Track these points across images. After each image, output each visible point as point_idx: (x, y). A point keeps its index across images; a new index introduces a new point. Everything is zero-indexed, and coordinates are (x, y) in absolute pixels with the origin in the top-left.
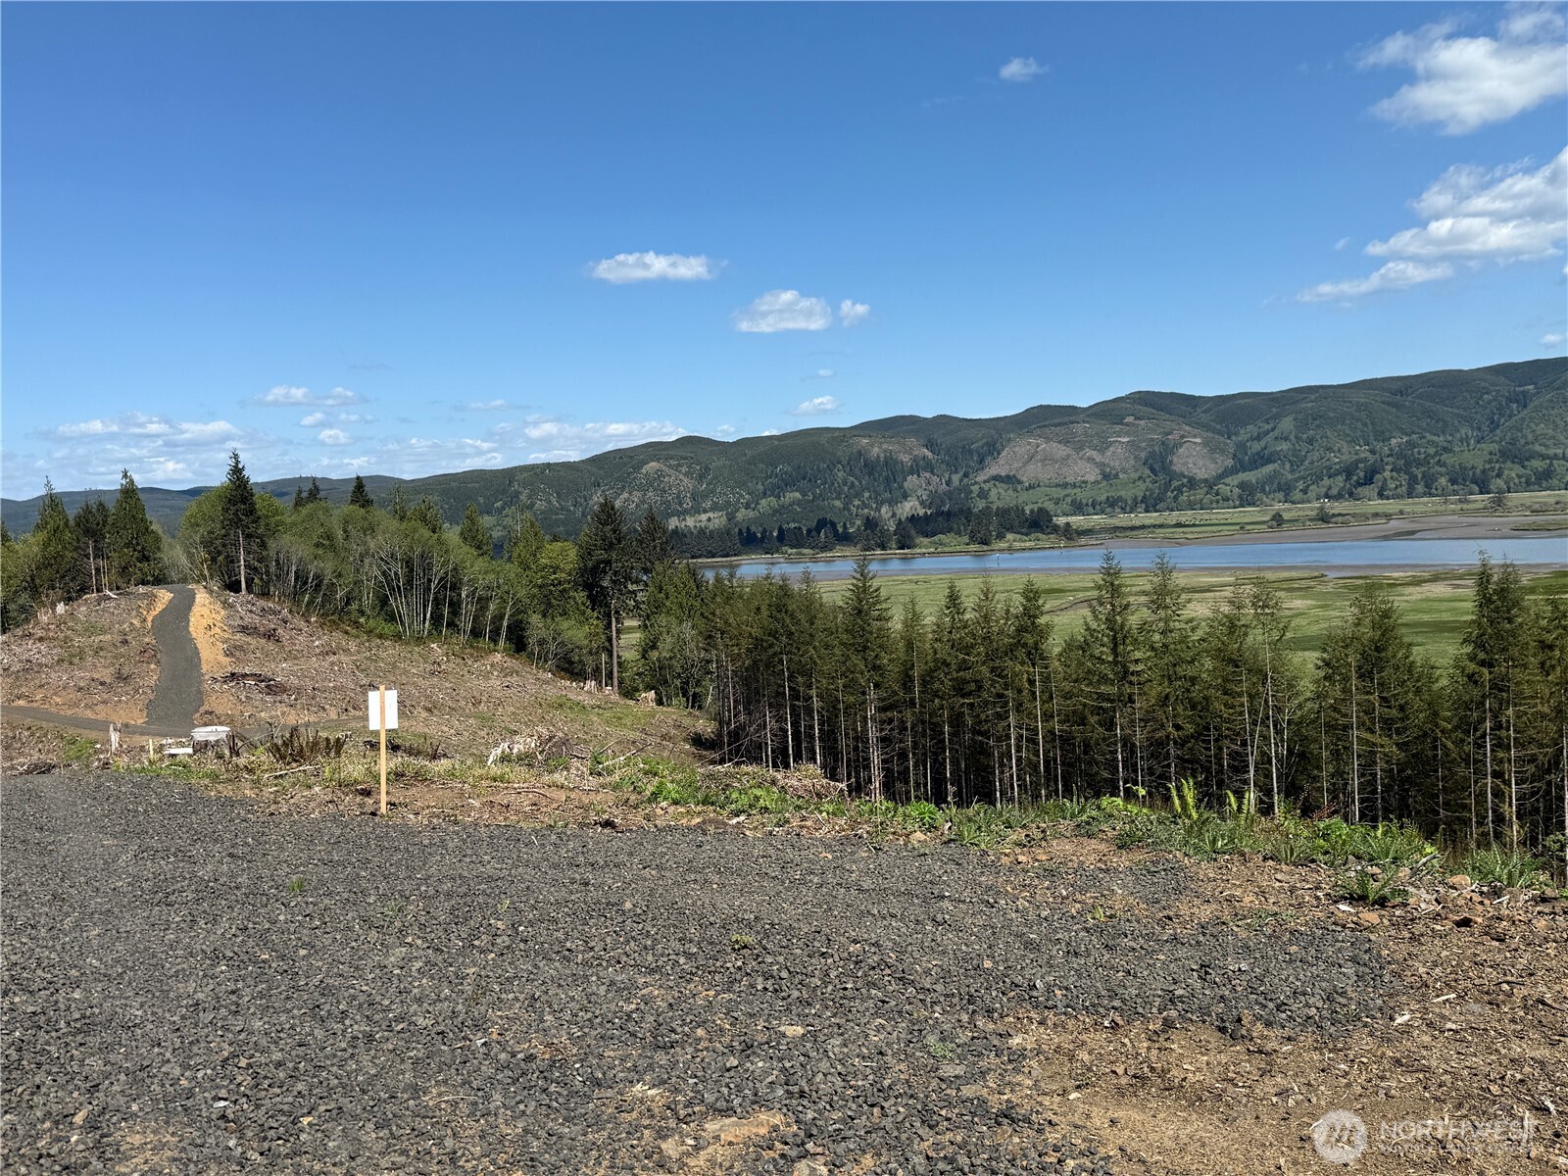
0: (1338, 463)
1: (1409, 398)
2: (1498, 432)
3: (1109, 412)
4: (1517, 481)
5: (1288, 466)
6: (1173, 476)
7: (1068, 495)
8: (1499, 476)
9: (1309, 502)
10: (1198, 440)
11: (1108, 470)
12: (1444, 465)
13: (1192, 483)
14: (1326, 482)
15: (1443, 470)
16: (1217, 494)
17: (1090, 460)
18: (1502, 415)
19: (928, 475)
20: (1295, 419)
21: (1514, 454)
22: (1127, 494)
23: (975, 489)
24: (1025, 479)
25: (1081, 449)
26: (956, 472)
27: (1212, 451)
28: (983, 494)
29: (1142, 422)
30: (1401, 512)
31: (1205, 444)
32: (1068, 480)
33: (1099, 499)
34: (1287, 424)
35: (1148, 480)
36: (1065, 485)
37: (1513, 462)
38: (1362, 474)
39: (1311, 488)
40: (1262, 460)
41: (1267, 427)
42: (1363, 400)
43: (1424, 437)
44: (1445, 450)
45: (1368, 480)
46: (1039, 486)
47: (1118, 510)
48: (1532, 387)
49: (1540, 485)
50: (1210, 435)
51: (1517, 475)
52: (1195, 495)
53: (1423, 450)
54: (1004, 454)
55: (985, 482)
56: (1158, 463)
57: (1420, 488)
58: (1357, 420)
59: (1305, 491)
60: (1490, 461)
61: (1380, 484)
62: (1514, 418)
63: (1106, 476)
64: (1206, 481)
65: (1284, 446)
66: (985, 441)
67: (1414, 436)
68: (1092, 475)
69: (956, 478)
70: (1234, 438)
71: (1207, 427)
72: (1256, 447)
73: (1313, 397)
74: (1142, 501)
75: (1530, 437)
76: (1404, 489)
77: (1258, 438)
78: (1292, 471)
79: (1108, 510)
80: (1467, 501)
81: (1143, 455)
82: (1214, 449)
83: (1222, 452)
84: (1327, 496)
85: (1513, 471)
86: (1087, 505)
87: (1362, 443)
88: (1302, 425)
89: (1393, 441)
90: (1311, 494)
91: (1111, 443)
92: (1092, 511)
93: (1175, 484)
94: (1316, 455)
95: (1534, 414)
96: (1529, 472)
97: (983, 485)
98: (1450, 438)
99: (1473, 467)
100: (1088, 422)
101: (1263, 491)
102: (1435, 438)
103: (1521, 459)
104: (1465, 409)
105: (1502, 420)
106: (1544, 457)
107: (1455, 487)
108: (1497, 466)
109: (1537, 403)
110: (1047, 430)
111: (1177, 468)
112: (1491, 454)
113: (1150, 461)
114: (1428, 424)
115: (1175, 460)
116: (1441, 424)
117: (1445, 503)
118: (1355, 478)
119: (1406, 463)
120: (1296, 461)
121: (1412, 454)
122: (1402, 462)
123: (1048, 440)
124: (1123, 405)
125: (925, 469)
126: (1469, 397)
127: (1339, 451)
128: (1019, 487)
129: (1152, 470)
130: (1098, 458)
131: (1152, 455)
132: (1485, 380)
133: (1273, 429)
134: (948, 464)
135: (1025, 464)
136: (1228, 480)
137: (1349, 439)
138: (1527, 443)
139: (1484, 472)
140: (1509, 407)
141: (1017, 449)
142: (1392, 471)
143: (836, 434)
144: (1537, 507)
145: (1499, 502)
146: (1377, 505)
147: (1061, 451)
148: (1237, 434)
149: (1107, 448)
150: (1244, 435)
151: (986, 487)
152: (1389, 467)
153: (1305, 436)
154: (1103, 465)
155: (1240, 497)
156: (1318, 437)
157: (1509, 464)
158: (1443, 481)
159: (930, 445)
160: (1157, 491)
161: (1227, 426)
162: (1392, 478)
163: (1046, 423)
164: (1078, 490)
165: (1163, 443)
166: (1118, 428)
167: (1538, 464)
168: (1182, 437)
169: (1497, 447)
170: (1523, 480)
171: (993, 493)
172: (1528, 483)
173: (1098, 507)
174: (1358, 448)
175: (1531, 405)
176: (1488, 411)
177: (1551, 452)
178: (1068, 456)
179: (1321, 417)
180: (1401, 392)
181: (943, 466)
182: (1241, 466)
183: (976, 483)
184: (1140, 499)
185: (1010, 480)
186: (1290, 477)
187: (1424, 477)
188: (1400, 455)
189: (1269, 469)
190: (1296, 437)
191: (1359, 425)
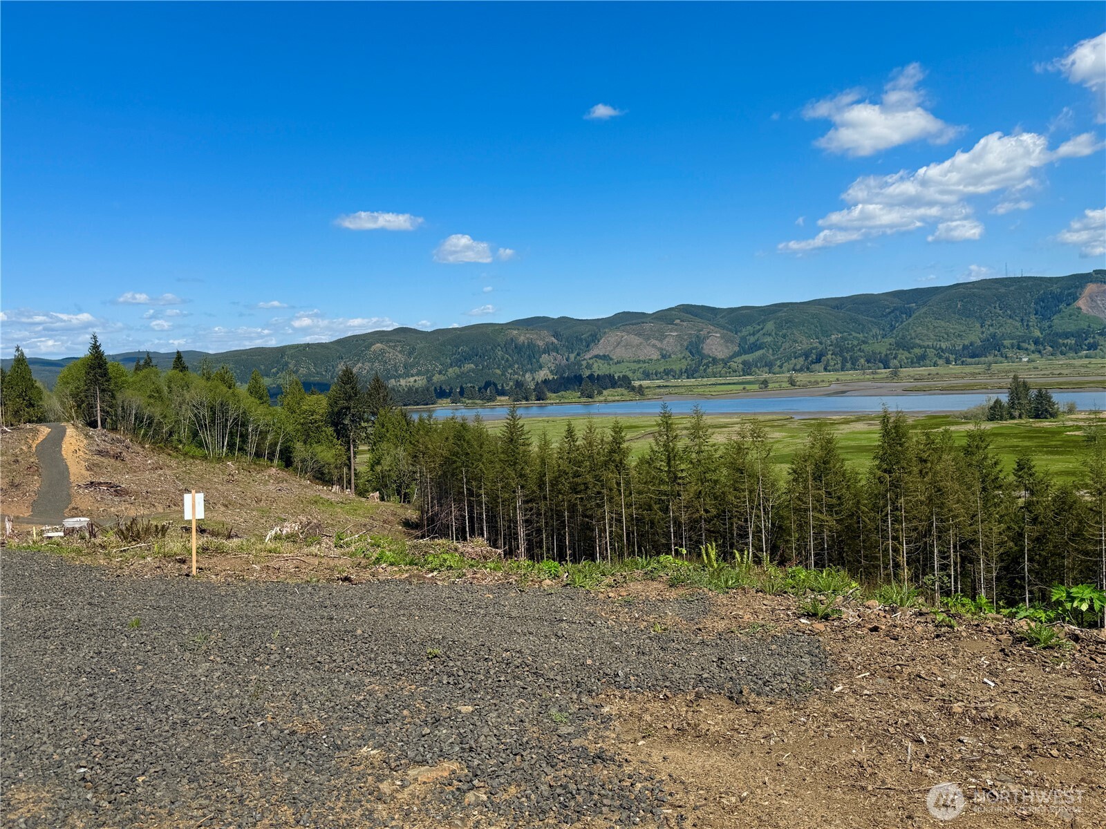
0: (801, 350)
1: (842, 311)
2: (895, 332)
3: (665, 316)
4: (905, 361)
5: (771, 351)
6: (703, 356)
7: (641, 368)
8: (895, 358)
9: (783, 373)
10: (718, 335)
11: (665, 352)
12: (863, 351)
13: (715, 361)
14: (793, 361)
15: (862, 354)
16: (729, 368)
17: (654, 346)
18: (897, 321)
19: (555, 354)
20: (775, 323)
21: (904, 345)
22: (676, 367)
23: (584, 363)
24: (614, 357)
25: (649, 339)
26: (572, 353)
27: (727, 341)
28: (589, 367)
29: (685, 324)
30: (838, 380)
31: (722, 337)
32: (641, 358)
33: (659, 370)
34: (770, 326)
35: (688, 359)
36: (639, 362)
37: (903, 350)
38: (814, 357)
39: (785, 364)
40: (755, 347)
41: (759, 327)
42: (815, 312)
43: (851, 335)
44: (864, 342)
45: (818, 361)
46: (623, 361)
47: (671, 377)
48: (914, 305)
49: (919, 363)
50: (725, 332)
51: (906, 358)
52: (716, 368)
53: (850, 342)
54: (602, 341)
55: (590, 359)
56: (694, 348)
57: (849, 365)
58: (812, 324)
59: (781, 367)
60: (890, 349)
61: (825, 362)
62: (905, 323)
63: (664, 357)
64: (723, 360)
65: (769, 339)
66: (589, 333)
67: (845, 334)
68: (655, 355)
69: (572, 356)
70: (739, 334)
71: (723, 328)
72: (752, 339)
73: (785, 309)
74: (685, 372)
75: (913, 335)
76: (839, 365)
77: (754, 334)
78: (773, 355)
79: (665, 377)
80: (876, 373)
81: (685, 344)
82: (728, 340)
83: (732, 342)
84: (794, 370)
85: (903, 355)
86: (652, 374)
87: (814, 337)
88: (779, 327)
89: (833, 337)
90: (784, 369)
91: (667, 336)
92: (655, 378)
93: (705, 361)
94: (786, 345)
95: (916, 321)
96: (912, 356)
97: (589, 361)
98: (866, 335)
99: (880, 353)
100: (652, 323)
101: (756, 366)
102: (858, 335)
103: (908, 348)
104: (875, 318)
105: (897, 324)
106: (921, 347)
107: (870, 365)
108: (894, 352)
109: (917, 314)
110: (628, 327)
111: (706, 352)
112: (890, 345)
113: (690, 347)
114: (853, 327)
115: (705, 347)
116: (861, 326)
117: (863, 374)
118: (810, 359)
119: (840, 350)
120: (776, 348)
121: (844, 345)
122: (838, 349)
123: (629, 333)
124: (673, 312)
125: (553, 350)
126: (877, 311)
127: (801, 342)
128: (611, 362)
129: (691, 353)
130: (659, 344)
131: (691, 343)
132: (887, 300)
133: (762, 329)
134: (567, 347)
135: (614, 348)
136: (735, 360)
137: (807, 335)
138: (912, 338)
139: (886, 355)
140: (901, 317)
141: (609, 339)
142: (832, 355)
143: (497, 328)
144: (917, 377)
145: (895, 374)
146: (823, 375)
147: (636, 340)
148: (741, 331)
149: (665, 338)
150: (745, 332)
151: (591, 362)
152: (830, 352)
153: (781, 333)
154: (661, 349)
155: (743, 370)
156: (788, 334)
157: (901, 351)
158: (862, 361)
159: (556, 335)
160: (694, 366)
161: (735, 327)
162: (832, 359)
163: (628, 323)
164: (647, 364)
165: (698, 337)
166: (670, 326)
167: (917, 351)
168: (709, 333)
169: (894, 340)
170: (910, 360)
171: (595, 366)
172: (912, 362)
173: (659, 375)
174: (812, 340)
175: (914, 316)
176: (889, 319)
177: (926, 344)
178: (641, 343)
179: (790, 321)
180: (837, 307)
181: (564, 349)
182: (743, 351)
183: (585, 359)
184: (684, 370)
185: (605, 358)
186: (772, 358)
187: (851, 358)
188: (837, 345)
189: (760, 352)
190: (776, 334)
191: (813, 327)
